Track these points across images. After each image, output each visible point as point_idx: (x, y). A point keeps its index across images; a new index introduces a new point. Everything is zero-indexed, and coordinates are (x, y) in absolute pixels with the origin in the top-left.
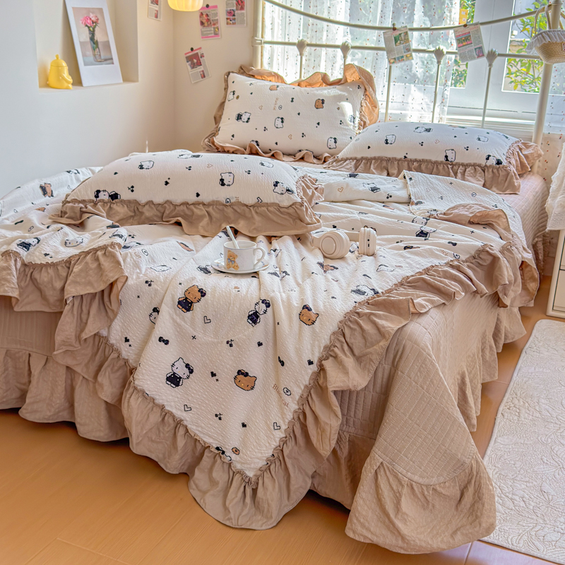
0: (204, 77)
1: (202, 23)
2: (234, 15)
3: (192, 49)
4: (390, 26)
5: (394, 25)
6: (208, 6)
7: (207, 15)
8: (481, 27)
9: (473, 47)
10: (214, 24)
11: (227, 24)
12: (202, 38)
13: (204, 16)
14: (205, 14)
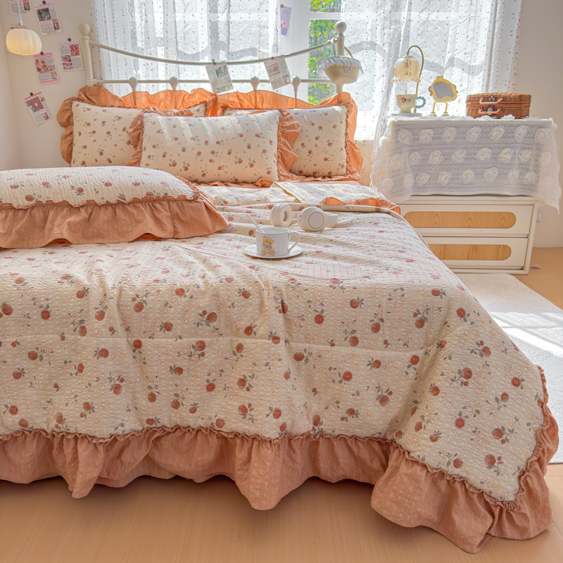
0: (48, 118)
1: (39, 70)
2: (70, 60)
3: (32, 94)
4: (211, 61)
5: (213, 60)
6: (42, 53)
7: (43, 62)
8: (286, 59)
9: (281, 75)
10: (52, 70)
11: (64, 68)
12: (41, 83)
13: (40, 63)
14: (40, 61)
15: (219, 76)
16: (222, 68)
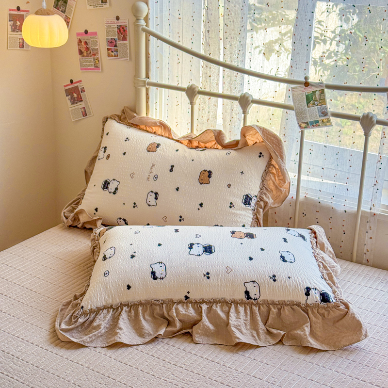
0: (86, 115)
1: (81, 52)
2: (116, 46)
3: (72, 81)
6: (86, 32)
7: (86, 43)
10: (94, 55)
12: (82, 69)
13: (83, 43)
14: (83, 41)
15: (310, 105)
16: (317, 93)
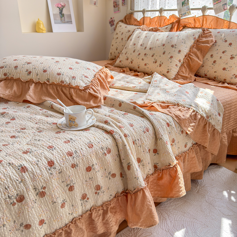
0: (115, 30)
1: (114, 6)
2: (124, 1)
7: (116, 2)
9: (221, 4)
10: (118, 6)
11: (122, 5)
12: (114, 13)
13: (115, 3)
14: (115, 2)
15: (183, 6)
16: (186, 1)
